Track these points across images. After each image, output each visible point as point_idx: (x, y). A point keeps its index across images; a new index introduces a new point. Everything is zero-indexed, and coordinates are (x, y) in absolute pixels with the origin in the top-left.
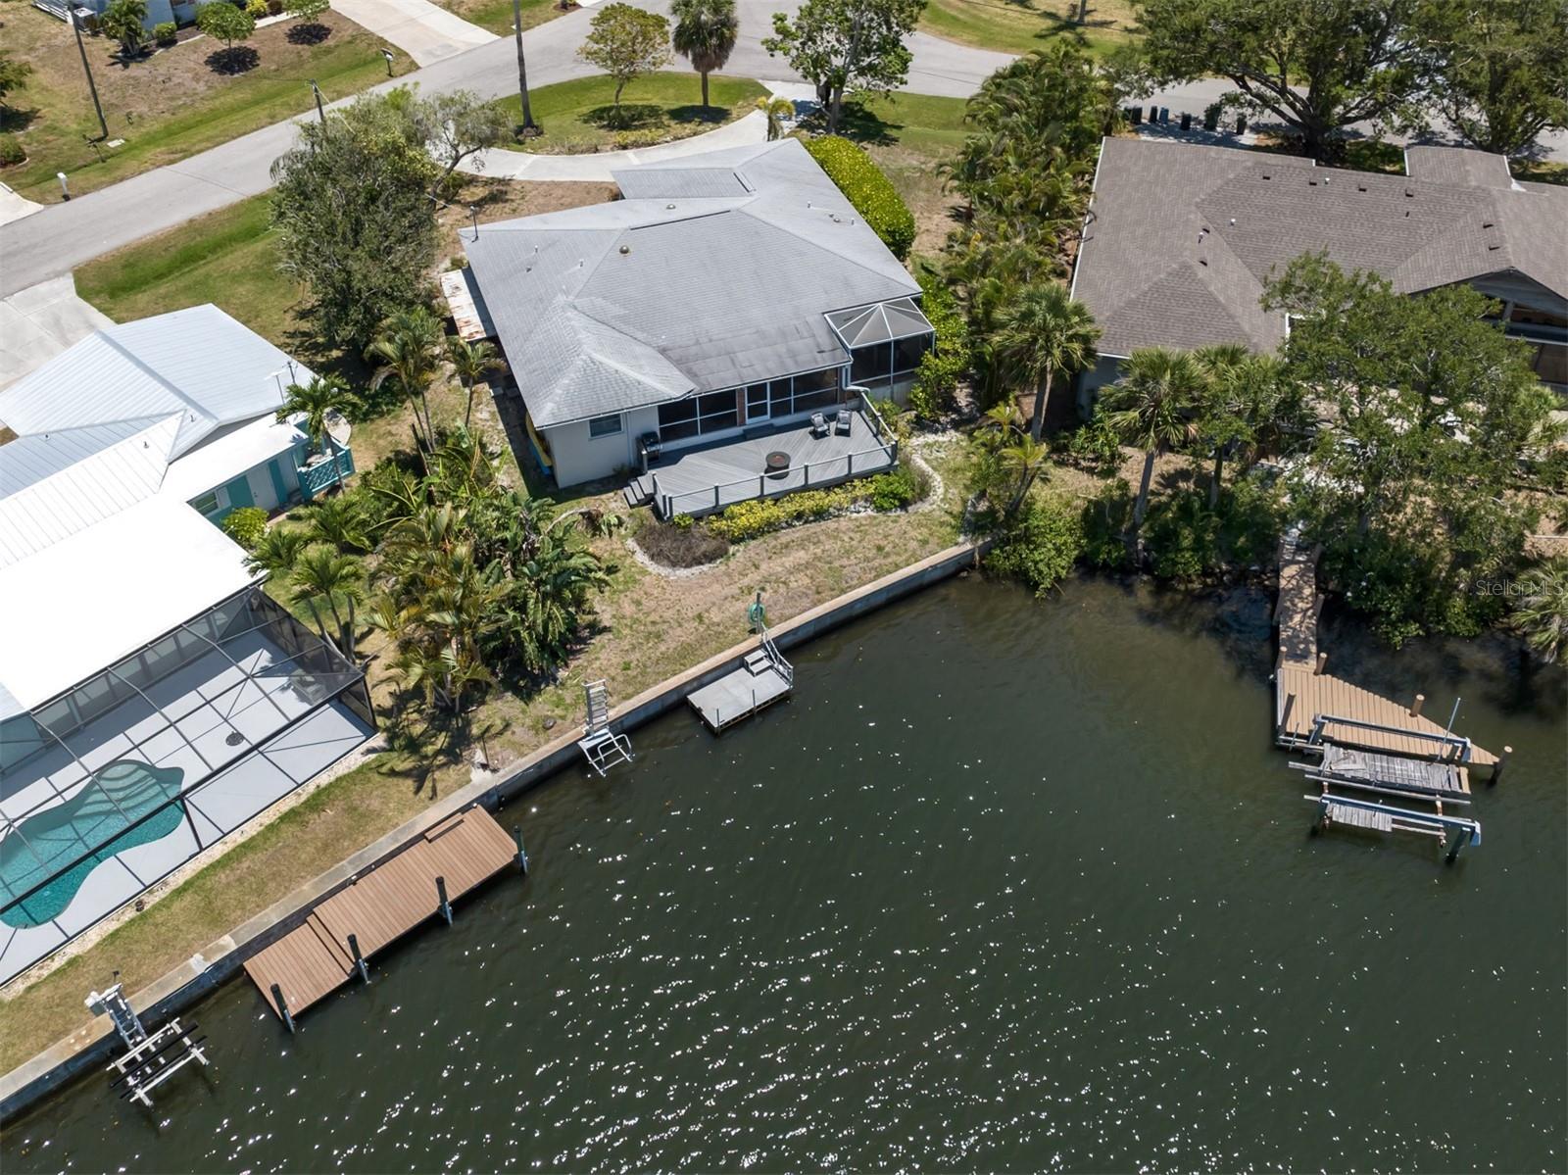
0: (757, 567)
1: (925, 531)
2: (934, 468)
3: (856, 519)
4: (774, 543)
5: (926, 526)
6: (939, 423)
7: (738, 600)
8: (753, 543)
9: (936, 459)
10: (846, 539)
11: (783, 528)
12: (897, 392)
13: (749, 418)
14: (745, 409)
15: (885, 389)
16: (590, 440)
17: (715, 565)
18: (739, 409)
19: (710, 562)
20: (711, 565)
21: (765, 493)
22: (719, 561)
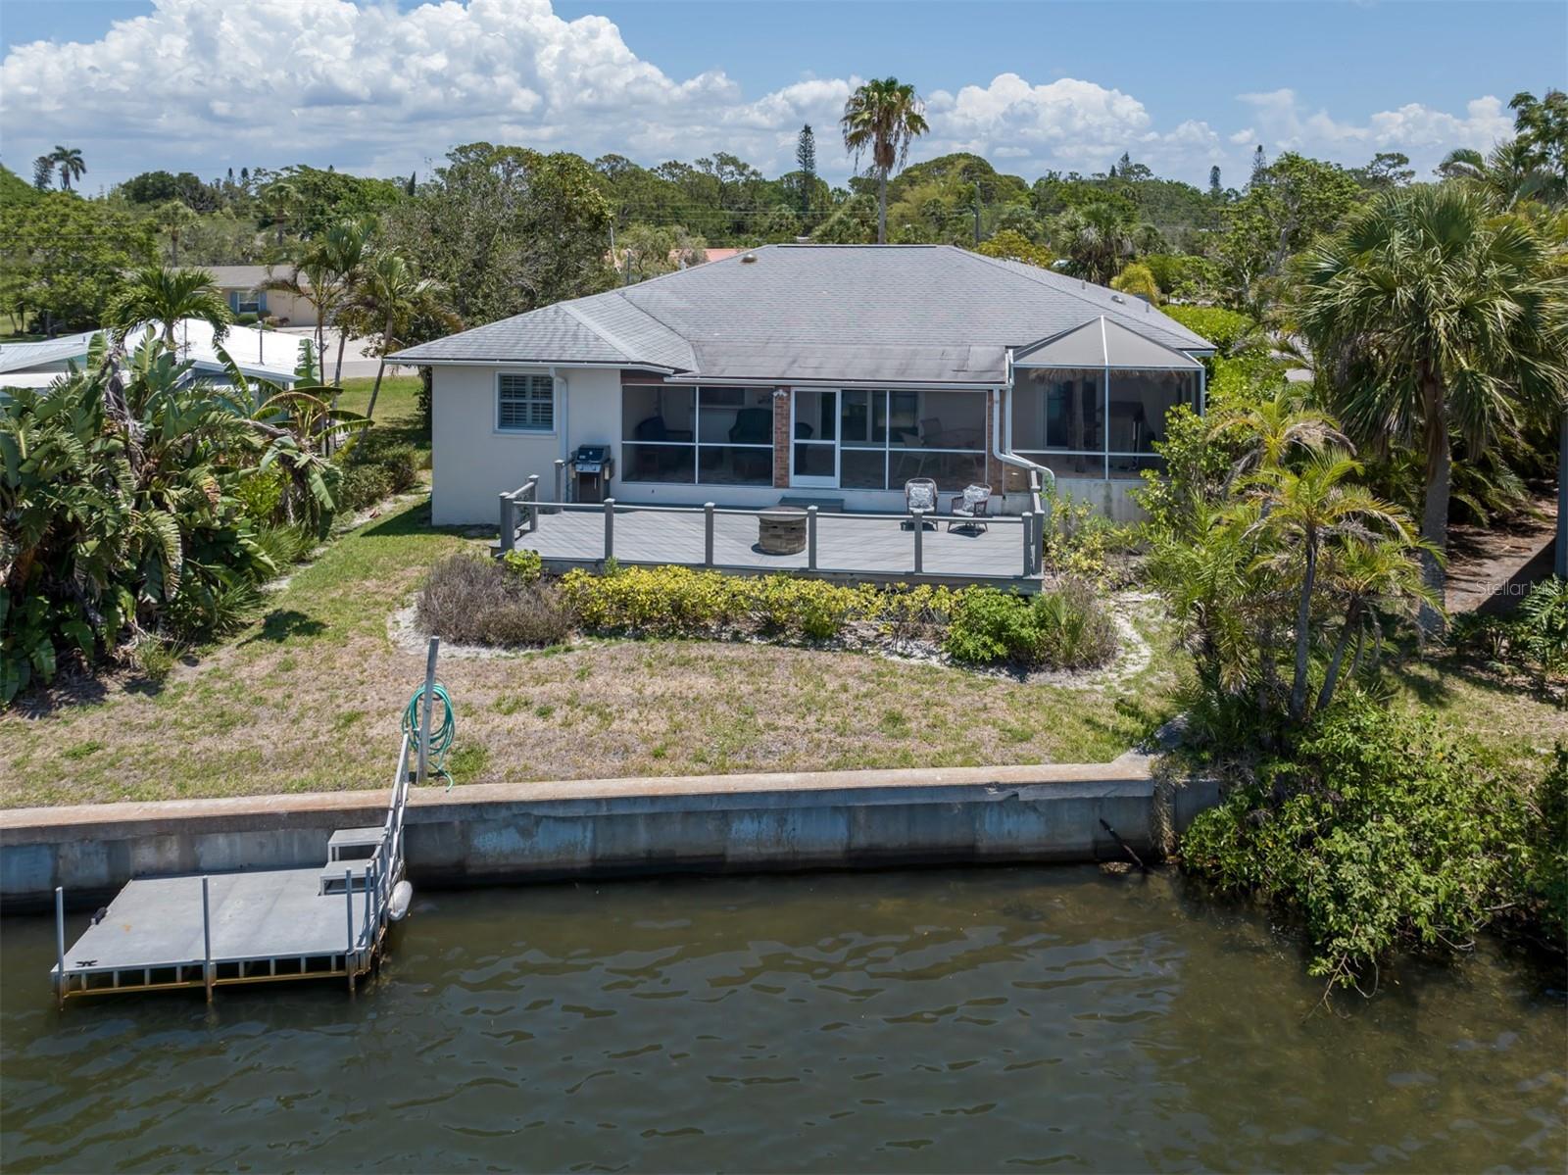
0: (583, 675)
2: (1148, 637)
3: (889, 665)
5: (1047, 711)
8: (630, 643)
10: (832, 686)
12: (1120, 501)
13: (797, 473)
14: (788, 448)
15: (1092, 484)
16: (495, 432)
17: (513, 655)
18: (777, 443)
19: (507, 648)
20: (504, 653)
21: (716, 561)
22: (528, 651)
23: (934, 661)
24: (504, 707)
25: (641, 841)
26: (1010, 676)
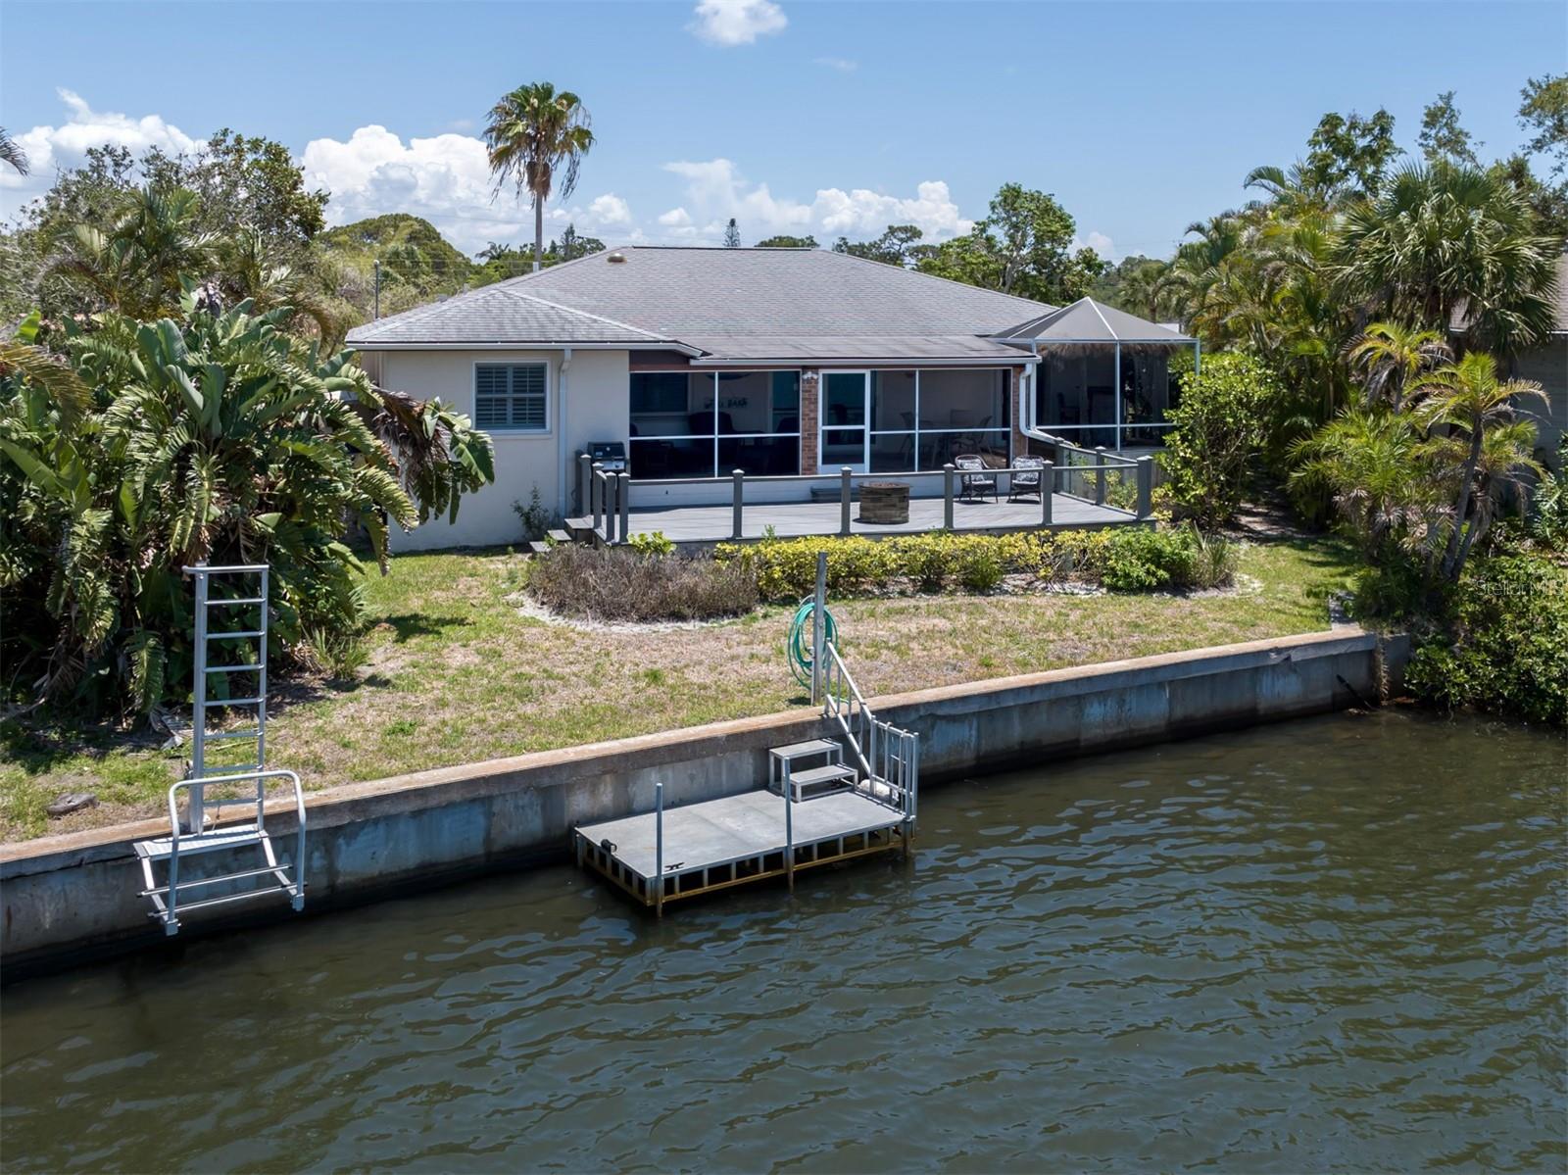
1: (1241, 614)
5: (1241, 610)
13: (825, 462)
14: (816, 436)
17: (715, 625)
18: (804, 430)
19: (704, 620)
20: (706, 625)
21: (851, 530)
22: (727, 620)
23: (1100, 595)
25: (1015, 733)
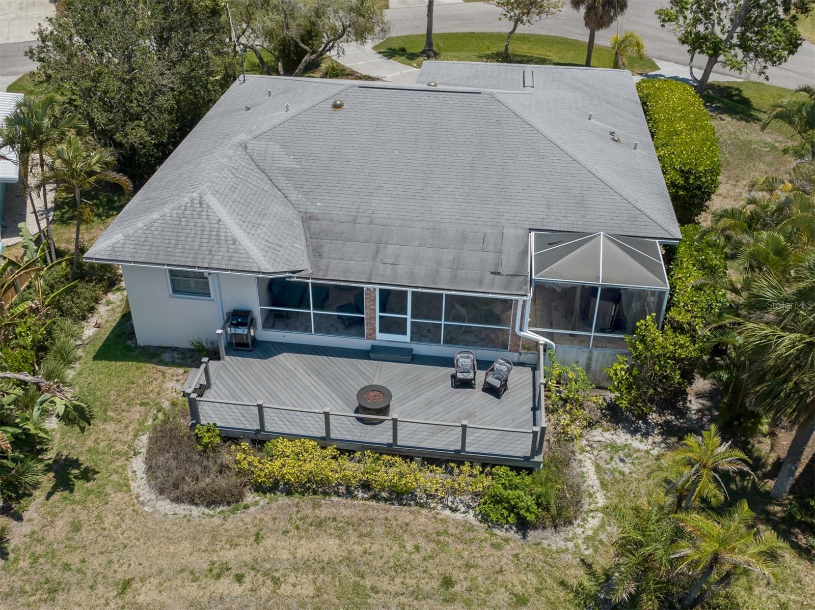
0: (258, 538)
1: (532, 580)
2: (603, 485)
3: (444, 521)
4: (309, 512)
5: (538, 573)
6: (646, 422)
7: (195, 580)
8: (283, 500)
9: (613, 471)
10: (410, 547)
11: (337, 494)
12: (597, 361)
13: (381, 331)
14: (375, 318)
15: (580, 351)
16: (170, 296)
17: (212, 512)
18: (367, 315)
19: (208, 506)
20: (207, 511)
21: (332, 436)
22: (221, 508)
23: (471, 516)
24: (215, 572)
26: (517, 532)
